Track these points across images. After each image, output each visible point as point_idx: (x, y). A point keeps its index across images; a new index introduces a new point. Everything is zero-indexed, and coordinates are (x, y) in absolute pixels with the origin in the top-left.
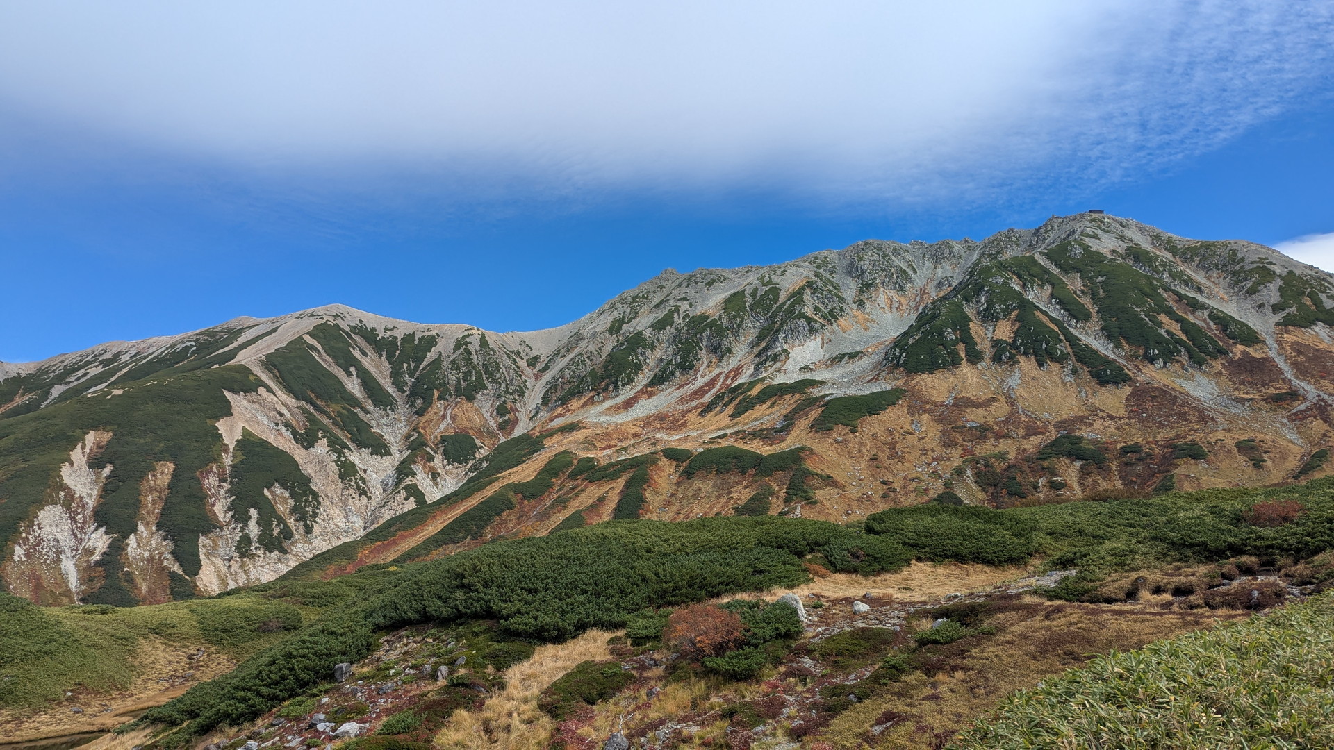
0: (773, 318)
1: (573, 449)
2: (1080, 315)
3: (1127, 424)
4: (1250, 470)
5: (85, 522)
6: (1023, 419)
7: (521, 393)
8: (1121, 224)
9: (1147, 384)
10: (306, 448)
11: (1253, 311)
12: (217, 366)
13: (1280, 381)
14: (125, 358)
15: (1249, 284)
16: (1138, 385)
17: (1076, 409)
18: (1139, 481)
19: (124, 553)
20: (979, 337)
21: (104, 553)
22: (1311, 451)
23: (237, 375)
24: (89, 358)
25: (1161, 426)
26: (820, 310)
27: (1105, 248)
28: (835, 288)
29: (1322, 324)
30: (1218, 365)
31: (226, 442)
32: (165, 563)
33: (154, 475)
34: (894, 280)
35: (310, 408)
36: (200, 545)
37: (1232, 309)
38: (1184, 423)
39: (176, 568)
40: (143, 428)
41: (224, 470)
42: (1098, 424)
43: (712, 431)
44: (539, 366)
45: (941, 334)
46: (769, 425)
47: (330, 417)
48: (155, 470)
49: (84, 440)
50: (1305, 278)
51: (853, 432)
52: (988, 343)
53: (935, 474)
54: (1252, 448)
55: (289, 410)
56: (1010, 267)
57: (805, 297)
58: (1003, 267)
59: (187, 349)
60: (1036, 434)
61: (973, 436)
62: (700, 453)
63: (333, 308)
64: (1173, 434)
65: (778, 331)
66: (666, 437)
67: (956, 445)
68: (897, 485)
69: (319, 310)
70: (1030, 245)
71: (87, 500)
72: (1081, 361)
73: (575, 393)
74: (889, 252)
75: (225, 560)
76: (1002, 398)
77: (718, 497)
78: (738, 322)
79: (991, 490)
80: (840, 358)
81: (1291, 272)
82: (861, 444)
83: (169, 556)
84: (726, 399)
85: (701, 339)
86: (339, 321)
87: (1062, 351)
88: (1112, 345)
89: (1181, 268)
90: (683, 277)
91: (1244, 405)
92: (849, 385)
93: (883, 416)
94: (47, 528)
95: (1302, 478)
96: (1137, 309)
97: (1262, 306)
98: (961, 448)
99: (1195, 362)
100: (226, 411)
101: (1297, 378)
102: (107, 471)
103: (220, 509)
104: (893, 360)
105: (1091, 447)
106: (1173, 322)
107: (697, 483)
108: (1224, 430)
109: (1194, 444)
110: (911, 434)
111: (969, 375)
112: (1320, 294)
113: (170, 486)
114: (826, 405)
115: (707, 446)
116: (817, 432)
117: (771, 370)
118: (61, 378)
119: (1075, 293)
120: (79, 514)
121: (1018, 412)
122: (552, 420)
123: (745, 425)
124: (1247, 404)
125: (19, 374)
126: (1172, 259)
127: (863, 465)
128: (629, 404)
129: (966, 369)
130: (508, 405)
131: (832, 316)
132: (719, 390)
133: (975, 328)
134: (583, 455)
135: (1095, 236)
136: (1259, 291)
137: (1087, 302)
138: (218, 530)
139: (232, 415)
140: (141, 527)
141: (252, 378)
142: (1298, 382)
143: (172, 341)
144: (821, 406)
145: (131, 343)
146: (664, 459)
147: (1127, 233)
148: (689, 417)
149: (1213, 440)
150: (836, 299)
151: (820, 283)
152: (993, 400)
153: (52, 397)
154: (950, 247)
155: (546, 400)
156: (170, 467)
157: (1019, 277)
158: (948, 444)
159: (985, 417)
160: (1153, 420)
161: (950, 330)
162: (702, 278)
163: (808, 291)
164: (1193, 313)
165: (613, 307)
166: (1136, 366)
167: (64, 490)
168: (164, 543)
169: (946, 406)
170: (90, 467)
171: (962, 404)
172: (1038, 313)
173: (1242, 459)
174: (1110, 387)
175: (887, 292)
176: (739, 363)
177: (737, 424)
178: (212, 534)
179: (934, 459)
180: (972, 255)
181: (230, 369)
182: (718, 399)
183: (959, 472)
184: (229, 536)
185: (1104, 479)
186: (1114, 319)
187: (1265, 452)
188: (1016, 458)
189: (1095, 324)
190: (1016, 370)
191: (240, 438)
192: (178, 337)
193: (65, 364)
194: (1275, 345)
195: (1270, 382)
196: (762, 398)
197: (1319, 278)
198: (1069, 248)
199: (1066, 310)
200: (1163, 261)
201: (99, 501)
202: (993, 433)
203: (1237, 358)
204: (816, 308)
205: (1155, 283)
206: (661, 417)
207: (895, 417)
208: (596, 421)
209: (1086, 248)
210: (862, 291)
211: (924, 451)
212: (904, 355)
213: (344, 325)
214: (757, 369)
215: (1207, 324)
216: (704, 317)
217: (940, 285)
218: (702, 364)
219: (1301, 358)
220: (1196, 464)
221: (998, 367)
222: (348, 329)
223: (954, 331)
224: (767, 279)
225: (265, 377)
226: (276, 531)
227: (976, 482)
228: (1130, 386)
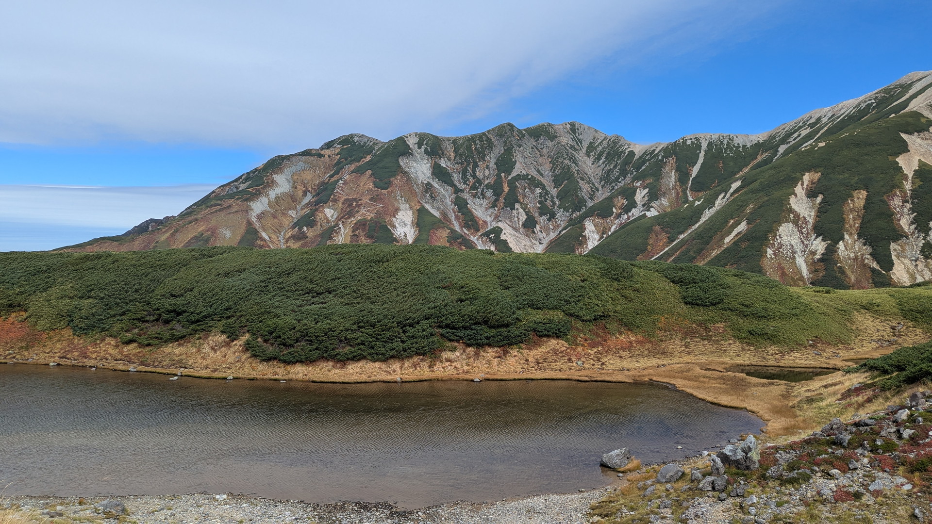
5: (808, 233)
12: (893, 115)
14: (824, 120)
19: (836, 254)
21: (823, 254)
23: (910, 120)
24: (800, 124)
31: (905, 172)
32: (866, 261)
33: (852, 200)
36: (892, 249)
39: (875, 265)
40: (842, 168)
41: (906, 193)
48: (853, 197)
49: (802, 179)
59: (869, 106)
71: (808, 219)
75: (912, 260)
83: (869, 257)
94: (785, 237)
100: (904, 148)
102: (819, 199)
103: (905, 223)
113: (865, 207)
118: (784, 141)
120: (804, 228)
125: (758, 141)
138: (904, 238)
139: (909, 151)
140: (846, 237)
141: (923, 120)
143: (857, 102)
145: (828, 109)
153: (779, 154)
156: (864, 194)
167: (793, 213)
168: (864, 248)
170: (808, 197)
178: (900, 242)
181: (905, 115)
184: (914, 243)
191: (917, 168)
192: (862, 98)
193: (785, 130)
201: (816, 220)
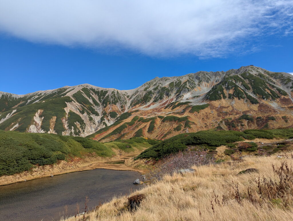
0: (180, 88)
1: (138, 115)
2: (248, 88)
3: (258, 112)
4: (285, 123)
5: (39, 128)
6: (235, 111)
7: (126, 103)
8: (257, 68)
9: (263, 104)
10: (82, 114)
11: (286, 88)
12: (62, 96)
13: (292, 104)
14: (43, 94)
15: (285, 82)
17: (247, 109)
18: (260, 125)
19: (48, 133)
20: (226, 93)
23: (68, 98)
24: (35, 94)
25: (265, 113)
26: (190, 86)
27: (254, 74)
28: (193, 81)
30: (278, 100)
31: (66, 112)
33: (52, 119)
34: (206, 80)
35: (82, 106)
37: (281, 87)
38: (271, 112)
40: (49, 109)
41: (66, 118)
42: (252, 112)
43: (168, 112)
44: (129, 98)
45: (217, 92)
46: (180, 111)
47: (86, 108)
48: (52, 118)
49: (38, 112)
51: (198, 113)
52: (228, 94)
53: (216, 122)
54: (285, 118)
55: (78, 106)
56: (233, 78)
57: (187, 83)
58: (231, 78)
59: (56, 93)
60: (238, 114)
61: (224, 114)
62: (166, 117)
63: (86, 84)
64: (268, 115)
65: (181, 91)
66: (157, 113)
68: (208, 124)
69: (83, 85)
70: (237, 73)
71: (39, 124)
72: (248, 99)
73: (137, 103)
74: (205, 74)
76: (230, 106)
77: (170, 126)
78: (172, 89)
79: (228, 126)
82: (200, 116)
84: (170, 106)
85: (164, 92)
86: (87, 87)
87: (244, 96)
88: (255, 95)
89: (270, 78)
90: (160, 79)
92: (197, 103)
93: (205, 110)
94: (32, 129)
96: (261, 87)
97: (288, 87)
98: (222, 117)
99: (273, 99)
100: (66, 106)
102: (43, 118)
103: (66, 126)
104: (207, 97)
105: (250, 117)
106: (269, 90)
107: (165, 123)
108: (279, 114)
109: (273, 117)
110: (211, 114)
113: (56, 121)
114: (193, 107)
116: (191, 113)
117: (180, 99)
118: (29, 98)
119: (247, 84)
121: (234, 109)
122: (132, 109)
123: (175, 111)
124: (284, 108)
125: (21, 97)
126: (268, 76)
127: (201, 120)
128: (149, 106)
129: (223, 100)
130: (123, 106)
131: (193, 88)
132: (168, 103)
133: (225, 91)
134: (140, 117)
135: (252, 71)
136: (287, 84)
137: (249, 86)
140: (51, 130)
141: (71, 99)
143: (52, 91)
144: (191, 107)
145: (43, 91)
146: (158, 118)
147: (259, 70)
148: (162, 109)
149: (277, 116)
150: (194, 84)
151: (190, 81)
153: (28, 102)
154: (219, 73)
155: (131, 105)
156: (56, 117)
157: (235, 80)
158: (219, 116)
159: (227, 110)
160: (264, 111)
162: (164, 79)
163: (188, 82)
164: (273, 88)
165: (145, 85)
166: (260, 100)
167: (35, 122)
168: (55, 133)
169: (218, 108)
170: (39, 117)
171: (222, 107)
172: (239, 88)
173: (283, 120)
174: (254, 104)
175: (205, 83)
176: (173, 98)
177: (173, 111)
178: (65, 131)
179: (216, 119)
180: (224, 75)
181: (66, 97)
182: (168, 105)
183: (221, 122)
184: (68, 132)
185: (253, 124)
186: (255, 90)
187: (288, 119)
188: (234, 119)
189: (251, 90)
190: (234, 100)
191: (69, 112)
193: (30, 95)
194: (291, 96)
195: (289, 104)
196: (178, 105)
198: (246, 73)
199: (245, 87)
201: (41, 124)
202: (229, 114)
203: (282, 98)
204: (189, 86)
205: (265, 82)
206: (156, 109)
207: (207, 110)
208: (142, 109)
209: (250, 74)
210: (199, 82)
211: (214, 117)
212: (209, 97)
213: (88, 88)
214: (177, 99)
215: (276, 91)
216: (165, 88)
217: (216, 81)
218: (165, 98)
220: (273, 121)
221: (230, 99)
222: (89, 89)
223: (220, 92)
224: (178, 79)
225: (73, 99)
226: (77, 131)
227: (225, 124)
228: (259, 104)
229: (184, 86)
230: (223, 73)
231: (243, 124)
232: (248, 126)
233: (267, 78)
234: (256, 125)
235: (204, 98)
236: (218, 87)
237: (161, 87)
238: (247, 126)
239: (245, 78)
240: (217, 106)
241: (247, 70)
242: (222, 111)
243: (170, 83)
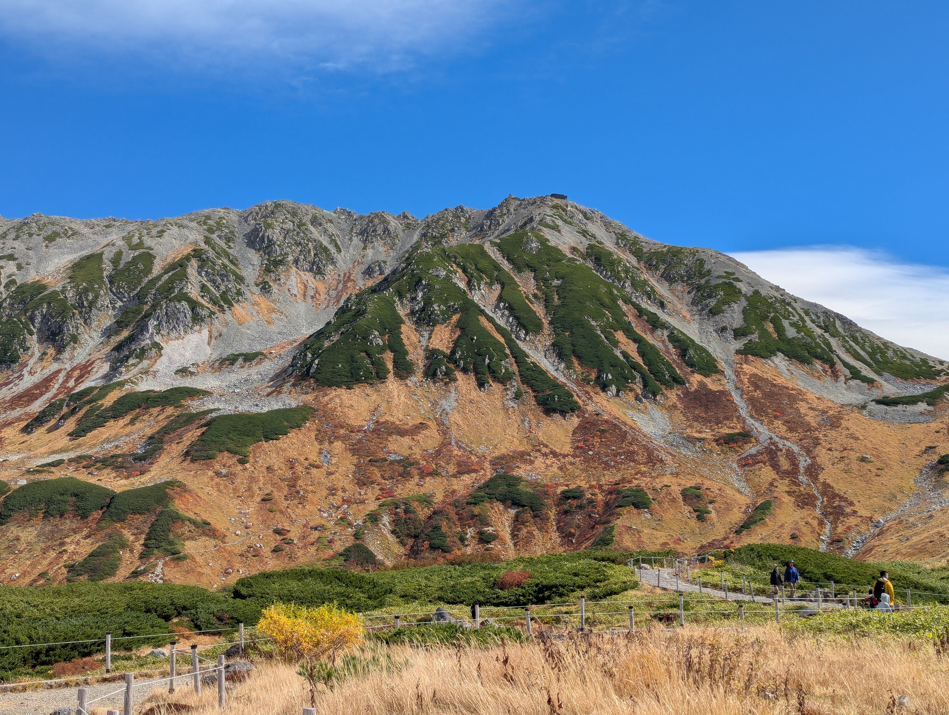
0: (140, 298)
2: (530, 324)
3: (572, 464)
4: (693, 523)
6: (456, 452)
8: (585, 215)
9: (597, 415)
11: (714, 334)
13: (735, 419)
15: (713, 302)
16: (587, 415)
17: (516, 442)
18: (577, 533)
20: (411, 344)
22: (756, 502)
25: (607, 466)
26: (209, 291)
27: (565, 243)
28: (231, 261)
29: (782, 355)
30: (673, 395)
34: (311, 259)
37: (693, 330)
38: (632, 464)
42: (539, 462)
43: (42, 456)
45: (365, 338)
46: (126, 449)
50: (770, 301)
51: (242, 462)
52: (422, 353)
53: (343, 520)
54: (698, 497)
56: (456, 258)
57: (189, 270)
58: (447, 256)
60: (469, 472)
61: (394, 471)
62: (22, 488)
64: (618, 477)
65: (148, 316)
67: (372, 483)
68: (294, 534)
70: (481, 230)
72: (527, 383)
74: (307, 219)
76: (432, 424)
77: (44, 551)
78: (90, 298)
79: (410, 542)
80: (232, 360)
81: (756, 292)
82: (252, 479)
84: (65, 410)
85: (32, 319)
87: (506, 369)
88: (563, 365)
89: (645, 276)
90: (10, 224)
91: (695, 445)
92: (243, 397)
93: (283, 442)
95: (744, 532)
96: (593, 323)
97: (723, 329)
98: (378, 487)
99: (649, 391)
101: (752, 416)
104: (302, 366)
105: (529, 490)
106: (630, 341)
108: (672, 474)
109: (639, 490)
110: (317, 467)
111: (396, 394)
112: (783, 320)
114: (208, 424)
115: (32, 477)
116: (193, 461)
117: (135, 371)
119: (527, 298)
121: (450, 444)
123: (91, 448)
124: (698, 444)
126: (636, 264)
127: (252, 508)
129: (392, 384)
131: (225, 301)
132: (56, 395)
133: (408, 332)
135: (555, 228)
136: (723, 312)
137: (539, 309)
142: (752, 421)
144: (202, 426)
147: (592, 228)
148: (6, 432)
149: (659, 486)
150: (232, 277)
152: (422, 426)
154: (384, 222)
157: (465, 271)
159: (411, 448)
160: (599, 459)
161: (376, 333)
162: (40, 229)
163: (194, 263)
164: (652, 332)
166: (587, 392)
169: (365, 432)
171: (385, 430)
172: (483, 320)
173: (687, 509)
174: (557, 416)
175: (302, 273)
176: (88, 358)
177: (79, 446)
179: (344, 500)
180: (411, 236)
182: (52, 408)
183: (374, 518)
185: (540, 530)
186: (567, 334)
187: (711, 503)
188: (444, 502)
189: (546, 338)
190: (452, 390)
194: (733, 377)
195: (724, 419)
196: (118, 410)
197: (784, 301)
198: (525, 240)
199: (516, 318)
200: (626, 266)
202: (419, 469)
203: (693, 389)
204: (203, 287)
205: (616, 292)
207: (298, 444)
209: (543, 242)
210: (268, 270)
211: (333, 491)
212: (316, 362)
214: (114, 369)
215: (666, 346)
216: (39, 287)
217: (369, 272)
218: (31, 356)
219: (758, 394)
220: (639, 514)
221: (431, 384)
223: (382, 335)
224: (135, 240)
227: (393, 532)
228: (578, 417)
229: (168, 289)
230: (408, 226)
231: (490, 529)
232: (515, 545)
233: (627, 271)
234: (555, 536)
235: (285, 371)
236: (370, 307)
237: (13, 282)
238: (510, 543)
239: (519, 269)
240: (355, 423)
241: (531, 220)
242: (381, 455)
243: (75, 256)
